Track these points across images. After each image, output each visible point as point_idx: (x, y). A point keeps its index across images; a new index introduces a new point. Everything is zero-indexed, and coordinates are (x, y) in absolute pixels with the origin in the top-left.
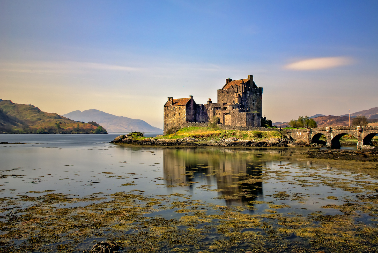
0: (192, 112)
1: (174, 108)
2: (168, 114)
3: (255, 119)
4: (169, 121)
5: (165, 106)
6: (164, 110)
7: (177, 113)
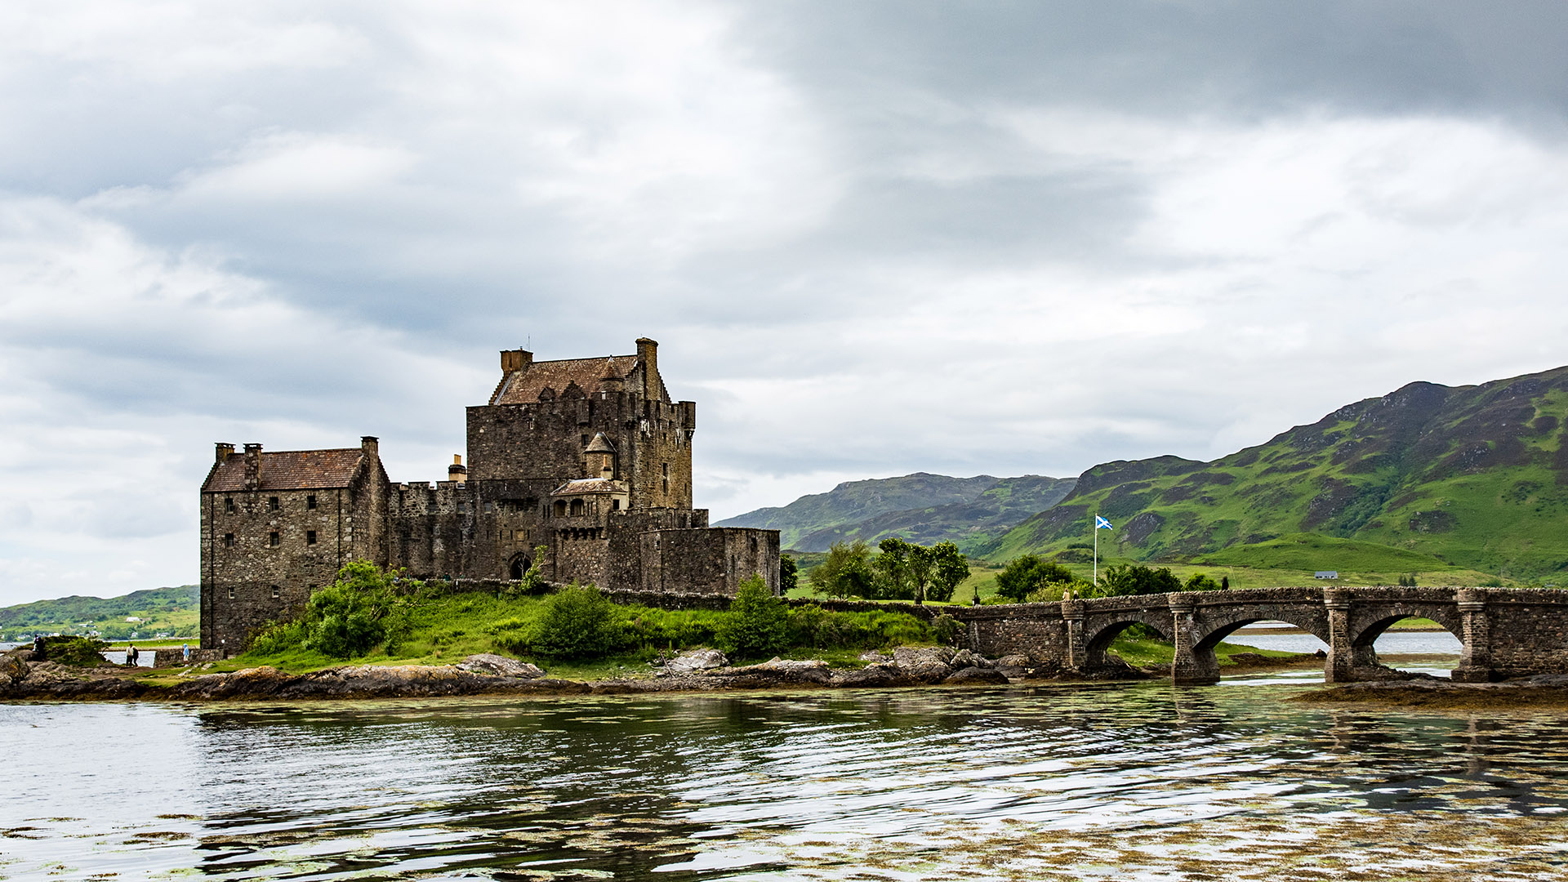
0: (374, 520)
1: (274, 500)
2: (229, 537)
4: (241, 572)
5: (213, 493)
6: (202, 512)
7: (292, 527)
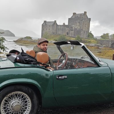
0: (55, 28)
2: (44, 29)
3: (85, 34)
6: (42, 27)
7: (48, 28)
